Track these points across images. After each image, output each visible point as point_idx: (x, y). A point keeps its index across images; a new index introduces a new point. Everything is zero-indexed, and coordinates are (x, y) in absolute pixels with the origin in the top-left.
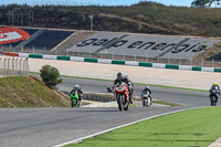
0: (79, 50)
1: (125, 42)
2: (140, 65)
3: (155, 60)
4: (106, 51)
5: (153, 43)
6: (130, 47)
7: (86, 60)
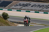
0: (15, 7)
1: (30, 5)
2: (35, 12)
3: (40, 11)
4: (24, 8)
5: (39, 5)
6: (32, 6)
7: (17, 11)
